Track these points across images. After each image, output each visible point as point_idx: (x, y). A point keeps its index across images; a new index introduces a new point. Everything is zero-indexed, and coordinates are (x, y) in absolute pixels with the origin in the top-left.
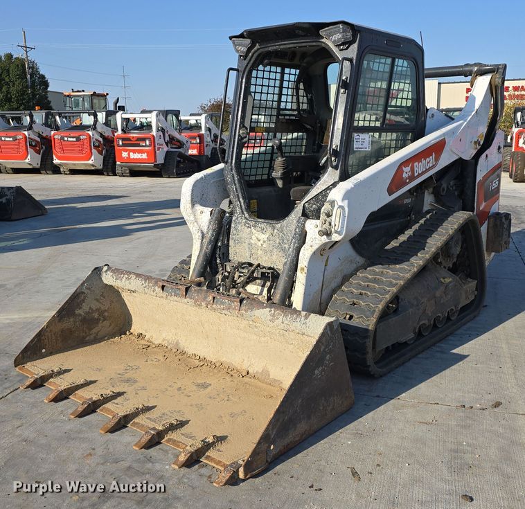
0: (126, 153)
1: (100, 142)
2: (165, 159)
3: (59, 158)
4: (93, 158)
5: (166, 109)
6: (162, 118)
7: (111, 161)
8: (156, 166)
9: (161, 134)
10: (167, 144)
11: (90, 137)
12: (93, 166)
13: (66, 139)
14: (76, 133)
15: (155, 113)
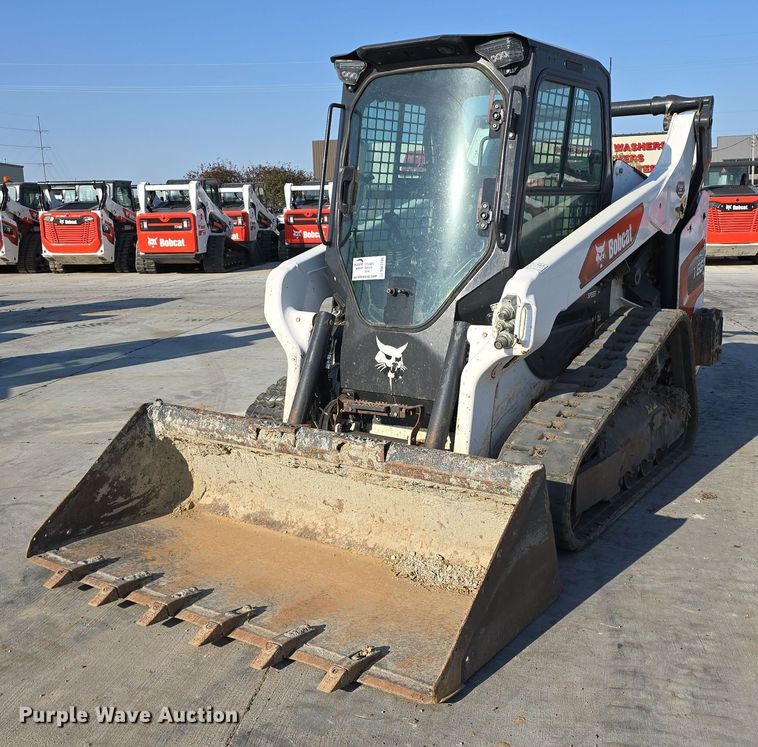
0: (155, 240)
1: (110, 225)
2: (208, 246)
4: (102, 248)
6: (202, 190)
8: (198, 257)
9: (202, 212)
10: (208, 225)
11: (98, 218)
12: (102, 259)
14: (78, 214)
15: (193, 184)
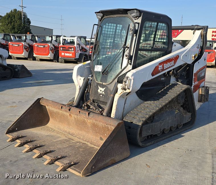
0: (64, 53)
1: (53, 48)
2: (79, 56)
3: (36, 54)
4: (50, 55)
5: (81, 36)
6: (79, 39)
7: (57, 56)
8: (75, 59)
9: (78, 46)
10: (80, 50)
11: (49, 46)
12: (50, 58)
13: (39, 46)
14: (44, 44)
15: (76, 37)
